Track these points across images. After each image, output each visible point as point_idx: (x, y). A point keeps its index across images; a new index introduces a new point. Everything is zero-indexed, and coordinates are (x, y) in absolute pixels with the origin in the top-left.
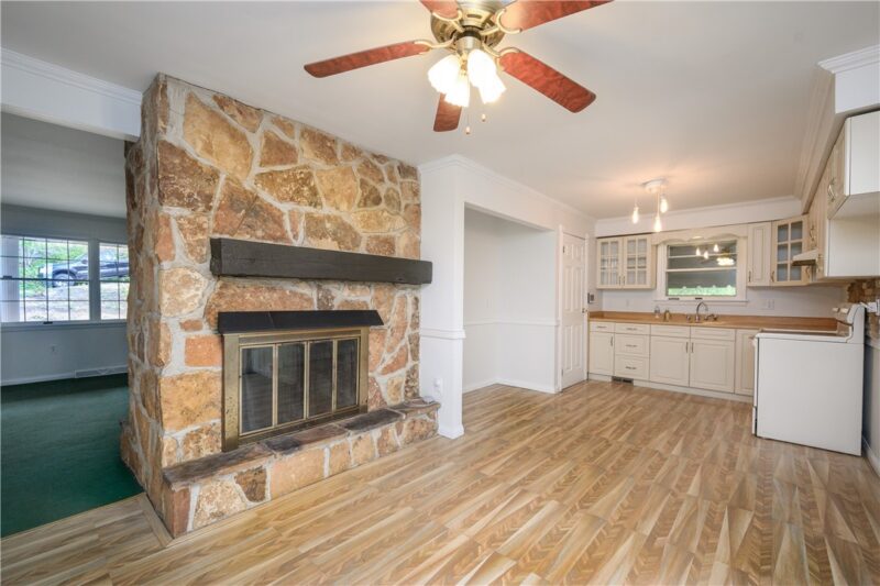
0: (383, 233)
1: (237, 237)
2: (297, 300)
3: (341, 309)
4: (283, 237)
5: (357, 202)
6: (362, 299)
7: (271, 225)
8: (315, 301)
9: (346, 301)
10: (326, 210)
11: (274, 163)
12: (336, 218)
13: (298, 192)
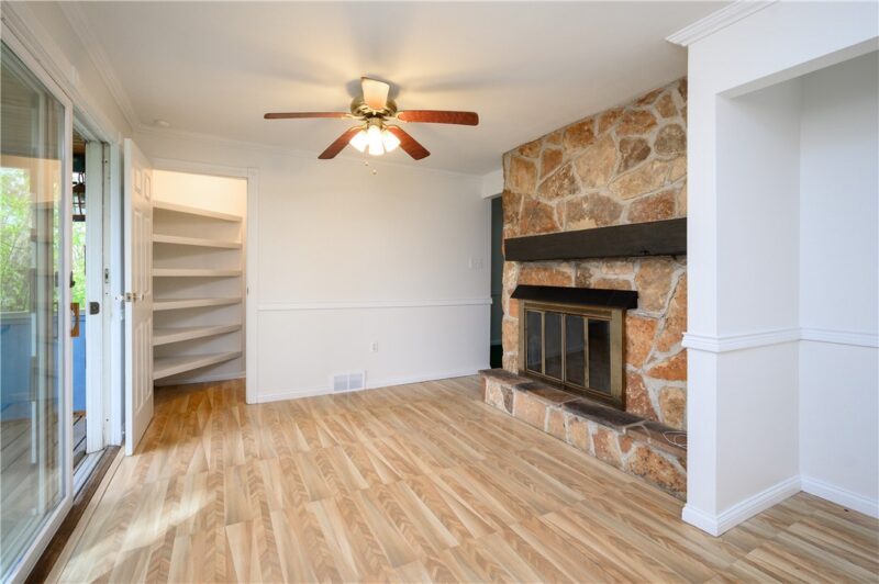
0: (653, 191)
1: (528, 235)
2: (560, 277)
3: (597, 287)
4: (553, 228)
5: (615, 169)
6: (622, 277)
7: (545, 221)
8: (573, 278)
9: (604, 280)
10: (585, 191)
11: (549, 172)
12: (592, 196)
13: (561, 187)
